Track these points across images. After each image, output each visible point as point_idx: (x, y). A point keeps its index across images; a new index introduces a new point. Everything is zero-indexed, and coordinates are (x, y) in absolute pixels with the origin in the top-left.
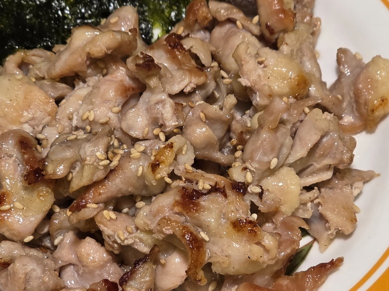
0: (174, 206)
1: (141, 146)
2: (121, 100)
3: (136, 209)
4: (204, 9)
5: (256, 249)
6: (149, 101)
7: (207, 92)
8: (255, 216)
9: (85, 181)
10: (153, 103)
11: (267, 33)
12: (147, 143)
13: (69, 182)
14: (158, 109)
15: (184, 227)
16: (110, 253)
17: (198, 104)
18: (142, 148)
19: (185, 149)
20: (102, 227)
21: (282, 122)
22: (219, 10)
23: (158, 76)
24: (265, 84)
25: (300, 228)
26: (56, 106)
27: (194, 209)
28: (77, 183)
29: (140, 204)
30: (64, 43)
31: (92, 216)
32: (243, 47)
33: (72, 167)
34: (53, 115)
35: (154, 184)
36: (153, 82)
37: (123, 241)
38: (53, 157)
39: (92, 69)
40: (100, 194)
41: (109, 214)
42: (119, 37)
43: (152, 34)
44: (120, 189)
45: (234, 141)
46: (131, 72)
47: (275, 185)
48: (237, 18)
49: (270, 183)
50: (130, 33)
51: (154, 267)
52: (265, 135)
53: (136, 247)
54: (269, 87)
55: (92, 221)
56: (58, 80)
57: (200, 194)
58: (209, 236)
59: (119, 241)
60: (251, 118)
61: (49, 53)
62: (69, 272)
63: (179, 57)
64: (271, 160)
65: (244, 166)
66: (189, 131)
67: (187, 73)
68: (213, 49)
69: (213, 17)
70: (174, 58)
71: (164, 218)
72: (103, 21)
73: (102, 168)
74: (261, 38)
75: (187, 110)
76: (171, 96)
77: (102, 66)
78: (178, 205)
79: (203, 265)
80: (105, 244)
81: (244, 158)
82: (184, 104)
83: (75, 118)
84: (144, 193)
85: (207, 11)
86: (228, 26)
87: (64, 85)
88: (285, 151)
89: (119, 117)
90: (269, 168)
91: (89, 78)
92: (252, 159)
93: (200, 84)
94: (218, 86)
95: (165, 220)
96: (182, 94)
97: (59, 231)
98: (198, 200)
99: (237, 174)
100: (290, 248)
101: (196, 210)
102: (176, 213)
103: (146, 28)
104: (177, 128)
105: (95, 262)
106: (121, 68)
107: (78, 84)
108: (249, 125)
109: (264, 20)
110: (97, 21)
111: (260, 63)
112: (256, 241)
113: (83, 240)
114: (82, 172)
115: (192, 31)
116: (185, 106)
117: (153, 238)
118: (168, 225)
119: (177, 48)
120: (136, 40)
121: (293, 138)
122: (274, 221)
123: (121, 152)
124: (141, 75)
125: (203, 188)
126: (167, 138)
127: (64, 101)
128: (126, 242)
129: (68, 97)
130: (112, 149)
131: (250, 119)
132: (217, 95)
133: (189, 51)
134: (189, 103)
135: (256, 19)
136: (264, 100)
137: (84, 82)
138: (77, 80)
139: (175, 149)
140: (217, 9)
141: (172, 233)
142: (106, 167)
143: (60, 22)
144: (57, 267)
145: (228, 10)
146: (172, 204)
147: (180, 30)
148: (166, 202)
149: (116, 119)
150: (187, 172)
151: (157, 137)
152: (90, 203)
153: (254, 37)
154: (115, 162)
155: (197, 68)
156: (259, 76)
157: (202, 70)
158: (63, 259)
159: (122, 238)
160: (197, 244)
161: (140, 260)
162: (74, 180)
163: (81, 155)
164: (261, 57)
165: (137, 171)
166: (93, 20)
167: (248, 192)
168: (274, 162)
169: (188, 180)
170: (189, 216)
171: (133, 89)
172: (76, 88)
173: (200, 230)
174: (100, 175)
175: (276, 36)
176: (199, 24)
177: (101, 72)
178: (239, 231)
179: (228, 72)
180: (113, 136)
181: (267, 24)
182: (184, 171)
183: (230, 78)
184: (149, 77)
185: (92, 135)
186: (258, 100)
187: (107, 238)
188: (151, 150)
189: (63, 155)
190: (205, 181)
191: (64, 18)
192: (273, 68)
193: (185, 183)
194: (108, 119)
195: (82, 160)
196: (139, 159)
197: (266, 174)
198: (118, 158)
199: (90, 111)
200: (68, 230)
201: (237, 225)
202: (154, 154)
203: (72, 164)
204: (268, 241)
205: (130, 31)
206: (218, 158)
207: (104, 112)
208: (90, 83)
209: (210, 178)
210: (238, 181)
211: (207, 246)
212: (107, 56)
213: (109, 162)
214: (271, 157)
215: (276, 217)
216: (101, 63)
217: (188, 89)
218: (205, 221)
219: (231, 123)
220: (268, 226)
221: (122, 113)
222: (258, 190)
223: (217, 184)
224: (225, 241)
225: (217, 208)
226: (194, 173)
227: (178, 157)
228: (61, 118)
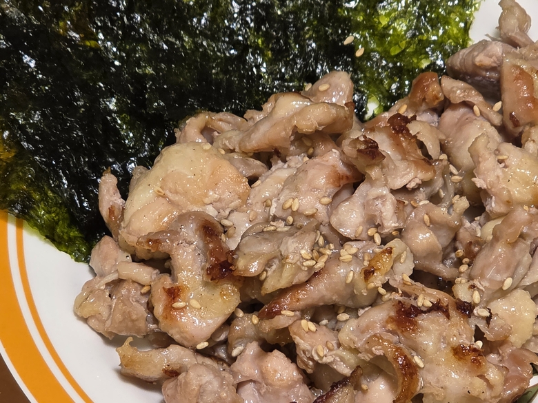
0: (387, 322)
1: (353, 248)
2: (331, 190)
3: (337, 321)
4: (436, 86)
5: (479, 382)
6: (367, 194)
7: (433, 190)
8: (480, 344)
9: (283, 283)
10: (371, 197)
11: (510, 125)
12: (359, 245)
13: (261, 283)
14: (377, 205)
15: (398, 349)
16: (303, 372)
17: (421, 203)
18: (354, 251)
19: (404, 256)
20: (297, 340)
21: (522, 236)
22: (455, 89)
23: (380, 166)
24: (504, 188)
25: (532, 364)
26: (249, 188)
27: (410, 329)
28: (271, 285)
29: (343, 317)
30: (260, 109)
31: (287, 325)
32: (483, 140)
33: (268, 264)
34: (244, 198)
35: (365, 294)
36: (374, 173)
37: (321, 358)
38: (246, 251)
39: (295, 146)
40: (298, 300)
41: (307, 324)
42: (334, 111)
43: (367, 108)
44: (323, 297)
45: (460, 252)
46: (348, 157)
47: (506, 310)
48: (475, 102)
49: (500, 306)
50: (346, 108)
51: (355, 392)
52: (500, 249)
53: (335, 367)
54: (509, 191)
55: (285, 331)
56: (252, 154)
57: (418, 311)
58: (424, 362)
59: (316, 358)
60: (481, 227)
61: (239, 119)
62: (249, 389)
63: (404, 144)
64: (505, 280)
65: (471, 283)
66: (410, 235)
67: (413, 165)
68: (443, 137)
69: (445, 97)
70: (398, 145)
71: (375, 335)
72: (308, 87)
73: (306, 269)
74: (502, 129)
75: (408, 209)
76: (393, 192)
77: (309, 144)
78: (392, 322)
79: (415, 395)
80: (298, 359)
81: (472, 274)
82: (406, 202)
83: (274, 205)
84: (350, 303)
85: (439, 88)
86: (462, 110)
87: (258, 162)
88: (521, 270)
89: (328, 209)
90: (501, 289)
91: (291, 157)
92: (482, 276)
93: (426, 180)
94: (445, 186)
95: (377, 338)
96: (404, 189)
97: (240, 340)
98: (416, 318)
99: (462, 292)
100: (518, 387)
101: (413, 330)
102: (389, 331)
103: (359, 100)
104: (395, 230)
105: (283, 380)
106: (334, 150)
107: (277, 163)
108: (479, 235)
109: (508, 108)
110: (300, 85)
111: (500, 162)
112: (479, 374)
113: (269, 353)
114: (281, 272)
115: (417, 111)
116: (407, 205)
117: (359, 358)
118: (379, 344)
119: (402, 133)
120: (352, 117)
121: (532, 255)
122: (501, 352)
123: (329, 252)
124: (360, 163)
125: (423, 305)
126: (384, 242)
127: (258, 182)
128: (325, 360)
129: (263, 178)
130: (317, 248)
132: (442, 194)
133: (415, 137)
134: (412, 202)
135: (498, 105)
136: (501, 207)
137: (285, 161)
138: (276, 157)
139: (394, 255)
140: (453, 88)
141: (382, 354)
142: (310, 268)
143: (253, 81)
144: (235, 382)
145: (465, 91)
146: (384, 320)
147: (402, 108)
148: (377, 317)
149: (325, 212)
150: (405, 284)
151: (372, 238)
152: (285, 309)
153: (493, 127)
154: (321, 264)
155: (424, 160)
156: (498, 177)
157: (430, 164)
158: (243, 374)
159: (321, 354)
160: (410, 370)
161: (339, 383)
162: (269, 280)
163: (281, 252)
164: (502, 155)
165: (346, 277)
166: (296, 83)
167: (474, 315)
168: (508, 283)
169: (405, 294)
170: (404, 336)
171: (347, 177)
172: (273, 168)
173: (414, 353)
174: (302, 277)
175: (520, 129)
176: (427, 103)
177: (306, 152)
178: (460, 359)
179: (458, 168)
180: (318, 232)
181: (511, 114)
182: (401, 282)
183: (459, 175)
184: (371, 166)
185: (295, 229)
186: (493, 205)
187: (302, 352)
188: (364, 253)
189: (259, 249)
190: (427, 296)
191: (260, 77)
192: (516, 169)
193: (401, 296)
194: (315, 211)
195: (283, 258)
196: (349, 263)
197: (496, 295)
198: (324, 259)
199: (294, 199)
200: (251, 339)
201: (459, 352)
202: (366, 258)
203: (268, 261)
204: (493, 375)
205: (346, 104)
206: (439, 271)
207: (311, 201)
208: (292, 164)
209: (432, 294)
210: (463, 300)
211: (421, 373)
212: (317, 131)
213: (315, 262)
214: (505, 276)
215: (503, 347)
216: (307, 141)
217: (412, 185)
218: (422, 344)
219: (459, 230)
220: (493, 357)
221: (333, 206)
222: (486, 313)
223: (439, 301)
224: (442, 370)
225: (437, 330)
226: (414, 287)
227: (395, 265)
228: (254, 203)
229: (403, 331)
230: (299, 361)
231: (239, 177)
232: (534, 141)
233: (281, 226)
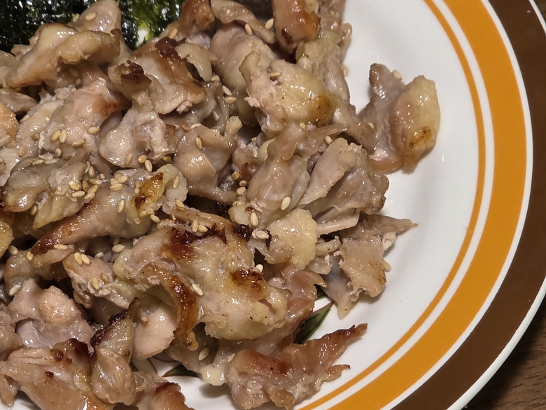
0: (161, 250)
1: (123, 176)
2: (99, 118)
3: (113, 253)
4: (205, 7)
5: (261, 309)
6: (135, 121)
7: (205, 113)
8: (260, 267)
9: (53, 216)
10: (139, 124)
11: (283, 42)
12: (130, 173)
13: (33, 218)
14: (146, 131)
15: (174, 277)
16: (80, 306)
17: (193, 127)
18: (124, 179)
19: (176, 181)
20: (72, 274)
21: (298, 153)
22: (224, 9)
23: (147, 91)
24: (278, 105)
25: (316, 285)
26: (17, 123)
27: (186, 256)
28: (42, 219)
29: (118, 248)
30: (27, 43)
31: (61, 259)
32: (253, 58)
33: (38, 198)
34: (13, 133)
35: (138, 223)
36: (141, 98)
37: (97, 291)
38: (15, 185)
39: (62, 78)
40: (71, 233)
41: (81, 257)
42: (98, 39)
43: (137, 36)
44: (95, 228)
45: (237, 174)
46: (114, 85)
47: (286, 231)
48: (246, 21)
49: (281, 228)
50: (112, 35)
51: (134, 325)
52: (275, 168)
53: (112, 300)
54: (283, 109)
55: (59, 266)
56: (19, 89)
57: (193, 237)
58: (202, 290)
59: (92, 291)
60: (259, 147)
61: (6, 55)
62: (28, 328)
63: (173, 68)
64: (283, 200)
65: (248, 205)
66: (182, 160)
67: (182, 88)
68: (214, 58)
69: (216, 18)
70: (166, 69)
71: (150, 265)
72: (76, 17)
73: (76, 200)
74: (275, 47)
75: (180, 133)
76: (161, 116)
77: (75, 74)
78: (166, 250)
79: (195, 324)
80: (74, 294)
81: (248, 195)
82: (177, 126)
83: (42, 138)
84: (124, 233)
85: (209, 9)
86: (234, 30)
87: (26, 97)
88: (299, 189)
89: (96, 139)
90: (280, 209)
91: (59, 90)
92: (259, 197)
93: (197, 103)
94: (218, 107)
95: (151, 268)
96: (174, 114)
97: (16, 278)
98: (192, 245)
99: (239, 215)
100: (303, 310)
101: (189, 257)
102: (164, 260)
103: (129, 28)
104: (167, 155)
105: (60, 317)
106: (100, 79)
107: (45, 96)
108: (256, 156)
109: (280, 25)
110: (68, 17)
111: (273, 79)
112: (261, 298)
113: (46, 290)
114: (51, 204)
115: (188, 35)
116: (178, 130)
117: (135, 289)
118: (154, 273)
119: (170, 57)
120: (119, 44)
121: (310, 173)
122: (283, 275)
123: (98, 182)
124: (126, 89)
125: (198, 230)
126: (155, 168)
127: (27, 117)
128: (101, 293)
129: (32, 112)
130: (86, 179)
131: (257, 148)
132: (217, 116)
133: (185, 60)
134: (183, 126)
135: (270, 23)
136: (276, 125)
137: (53, 94)
138: (43, 90)
139: (165, 181)
140: (222, 8)
141: (158, 284)
142: (80, 199)
143: (20, 15)
144: (13, 322)
145: (235, 10)
146: (159, 248)
147: (172, 32)
148: (151, 245)
149: (93, 141)
150: (178, 210)
151: (142, 165)
152: (58, 243)
153: (266, 46)
154: (91, 195)
155: (194, 82)
156: (272, 94)
157: (201, 86)
158: (21, 312)
159: (97, 287)
160: (189, 299)
161: (118, 316)
162: (39, 214)
163: (49, 184)
164: (274, 72)
165: (117, 206)
166: (63, 15)
167: (253, 238)
168: (286, 202)
169: (179, 220)
170: (180, 264)
171: (115, 105)
172: (42, 102)
173: (192, 281)
174: (73, 208)
175: (294, 45)
176: (198, 26)
177: (74, 83)
178: (239, 284)
179: (231, 88)
180: (88, 163)
181: (283, 30)
182: (175, 208)
183: (233, 96)
184: (137, 91)
185: (63, 161)
186: (268, 124)
187: (77, 286)
188: (135, 181)
189: (28, 183)
190: (201, 223)
191: (26, 10)
192: (289, 86)
193: (175, 223)
194: (83, 141)
195: (51, 191)
196: (120, 192)
197: (275, 216)
198: (94, 189)
199: (61, 131)
200: (27, 277)
201: (238, 277)
202: (138, 186)
203: (38, 194)
204: (275, 299)
205: (112, 32)
206: (215, 195)
207: (78, 132)
208: (60, 96)
209: (207, 219)
210: (240, 223)
211: (201, 301)
212: (83, 61)
213: (84, 193)
214: (282, 196)
215: (286, 270)
216: (74, 71)
217: (182, 109)
218: (199, 270)
219: (234, 151)
220: (276, 281)
221: (101, 134)
222: (265, 236)
223: (215, 226)
224: (222, 297)
225: (214, 256)
226: (187, 212)
227: (168, 191)
228: (23, 138)
229: (178, 259)
230: (76, 296)
231: (6, 113)
232: (307, 56)
233: (49, 159)
